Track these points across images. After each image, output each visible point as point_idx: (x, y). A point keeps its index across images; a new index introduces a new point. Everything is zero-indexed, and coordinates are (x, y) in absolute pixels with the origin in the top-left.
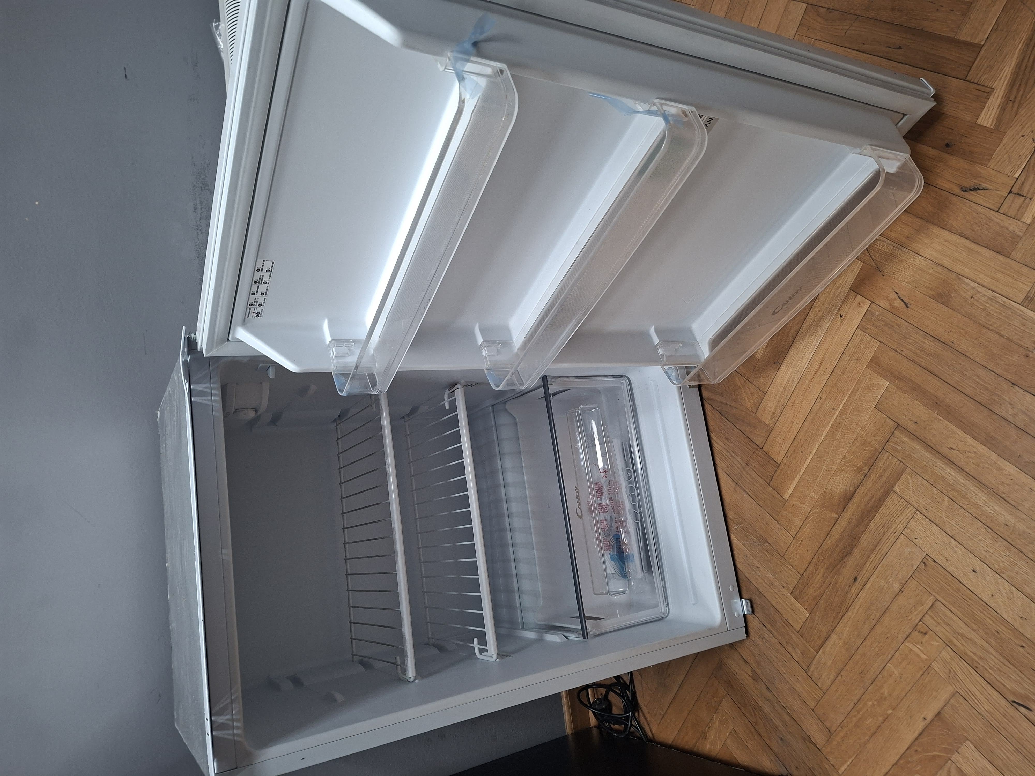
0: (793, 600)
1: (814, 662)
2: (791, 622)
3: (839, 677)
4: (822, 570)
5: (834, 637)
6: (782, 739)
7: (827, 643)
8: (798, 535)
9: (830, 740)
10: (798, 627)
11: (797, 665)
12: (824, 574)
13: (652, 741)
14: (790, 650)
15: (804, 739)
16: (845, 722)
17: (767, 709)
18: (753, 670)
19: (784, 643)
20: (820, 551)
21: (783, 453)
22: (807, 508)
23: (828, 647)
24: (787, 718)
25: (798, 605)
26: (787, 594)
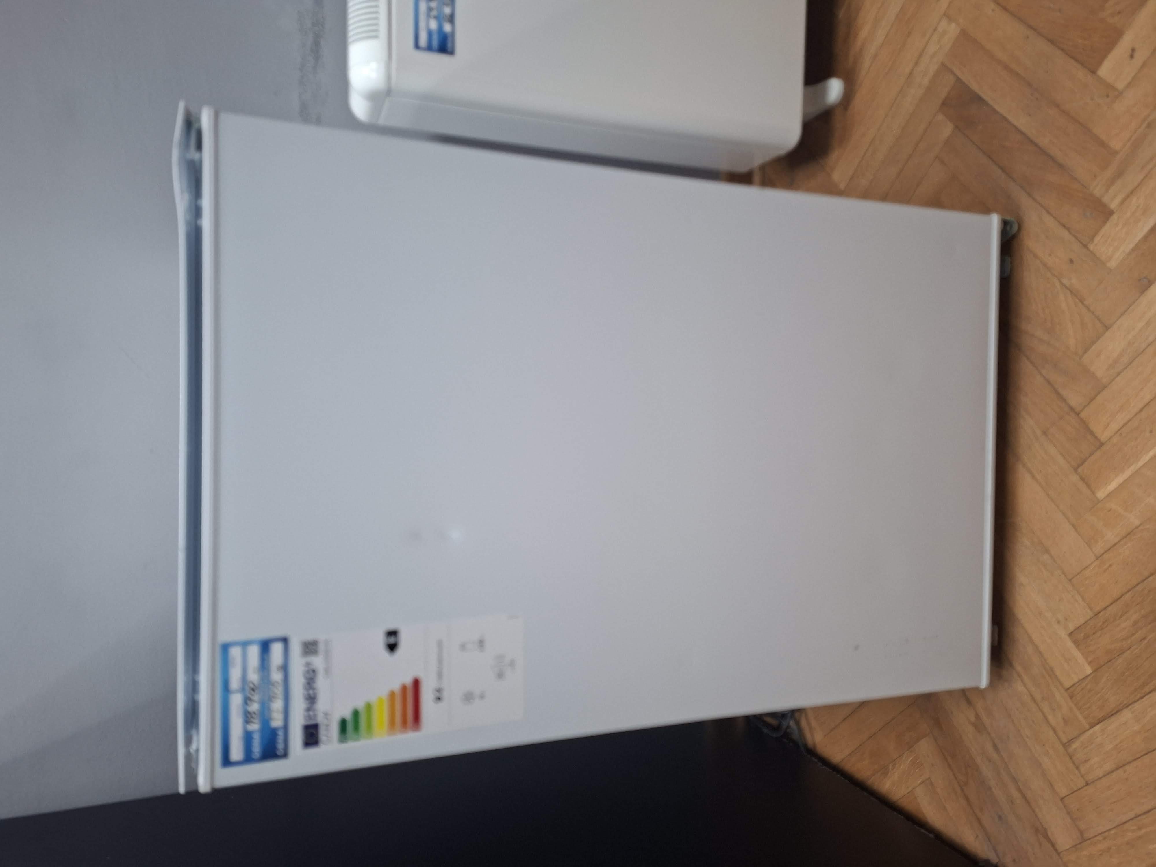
0: (1069, 644)
1: (1082, 738)
2: (1058, 673)
3: (1120, 772)
4: (1135, 617)
5: (1126, 715)
6: (1000, 818)
7: (1113, 719)
8: (1106, 556)
9: (1078, 846)
10: (1067, 684)
11: (1051, 733)
12: (1135, 623)
13: (812, 752)
14: (1046, 710)
15: (1037, 831)
16: (1113, 832)
17: (986, 770)
18: (977, 716)
19: (1038, 697)
20: (1139, 588)
21: (1114, 426)
22: (1133, 519)
23: (1112, 725)
24: (1015, 794)
25: (1077, 654)
26: (1063, 634)
